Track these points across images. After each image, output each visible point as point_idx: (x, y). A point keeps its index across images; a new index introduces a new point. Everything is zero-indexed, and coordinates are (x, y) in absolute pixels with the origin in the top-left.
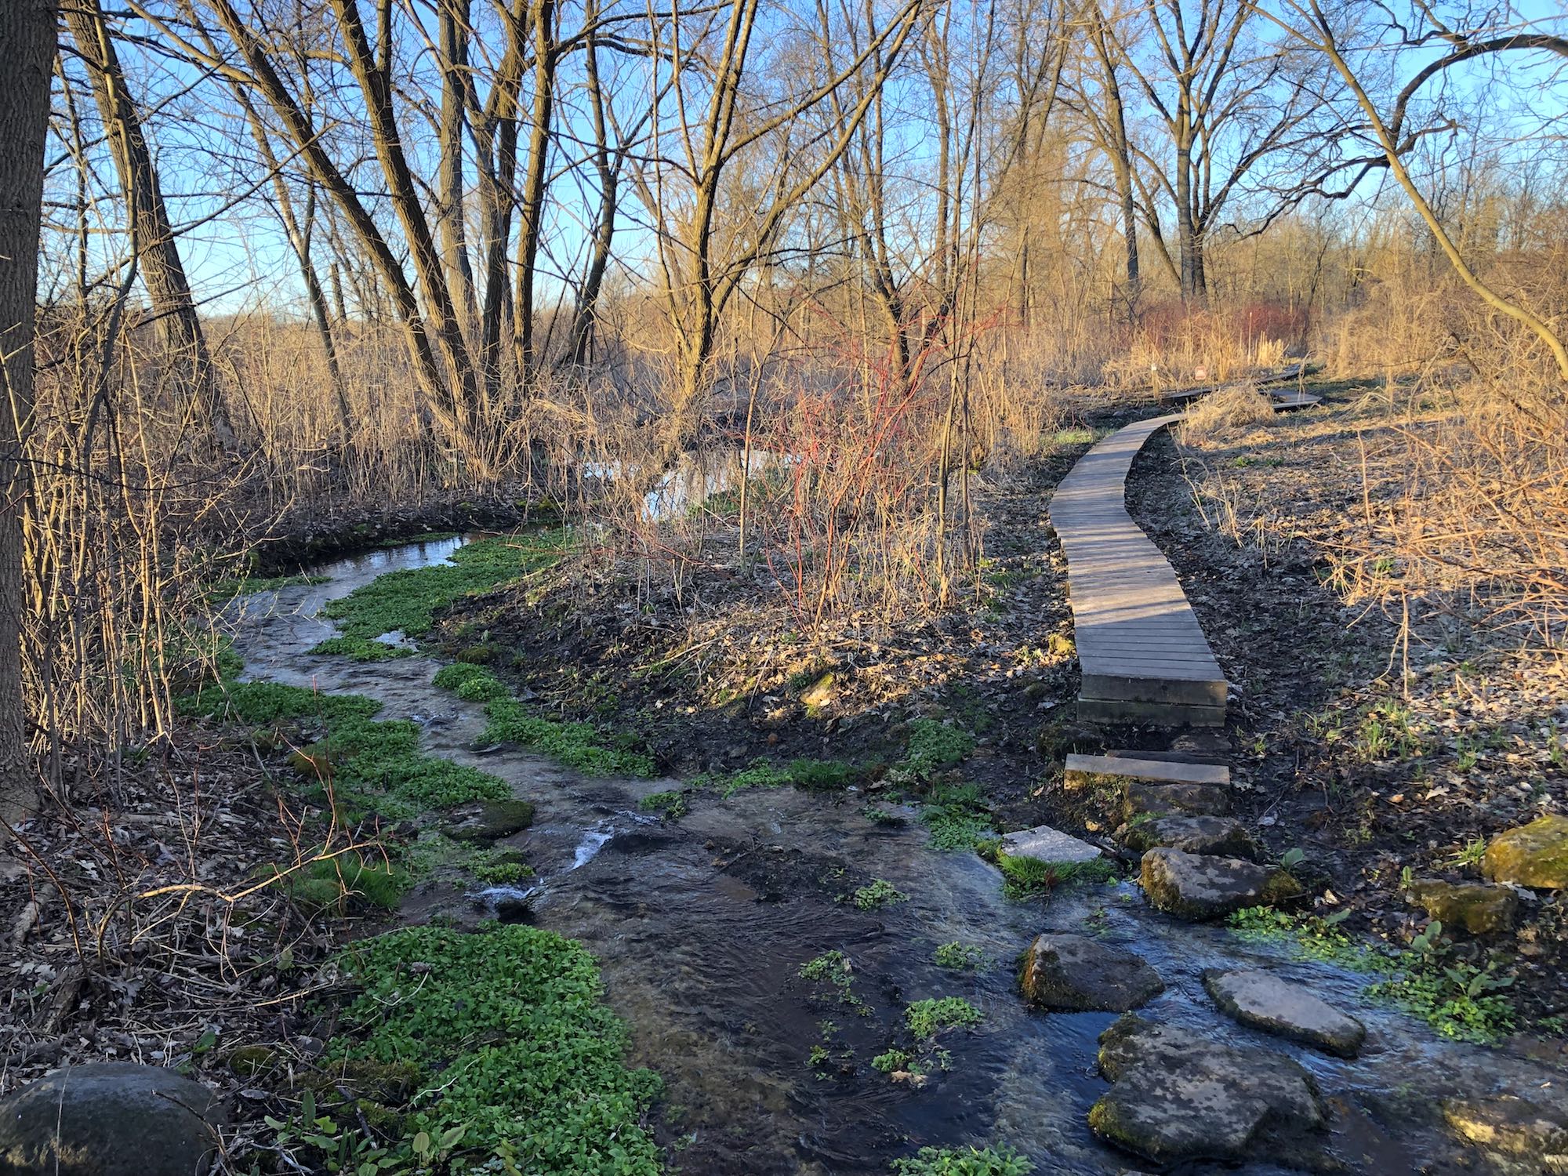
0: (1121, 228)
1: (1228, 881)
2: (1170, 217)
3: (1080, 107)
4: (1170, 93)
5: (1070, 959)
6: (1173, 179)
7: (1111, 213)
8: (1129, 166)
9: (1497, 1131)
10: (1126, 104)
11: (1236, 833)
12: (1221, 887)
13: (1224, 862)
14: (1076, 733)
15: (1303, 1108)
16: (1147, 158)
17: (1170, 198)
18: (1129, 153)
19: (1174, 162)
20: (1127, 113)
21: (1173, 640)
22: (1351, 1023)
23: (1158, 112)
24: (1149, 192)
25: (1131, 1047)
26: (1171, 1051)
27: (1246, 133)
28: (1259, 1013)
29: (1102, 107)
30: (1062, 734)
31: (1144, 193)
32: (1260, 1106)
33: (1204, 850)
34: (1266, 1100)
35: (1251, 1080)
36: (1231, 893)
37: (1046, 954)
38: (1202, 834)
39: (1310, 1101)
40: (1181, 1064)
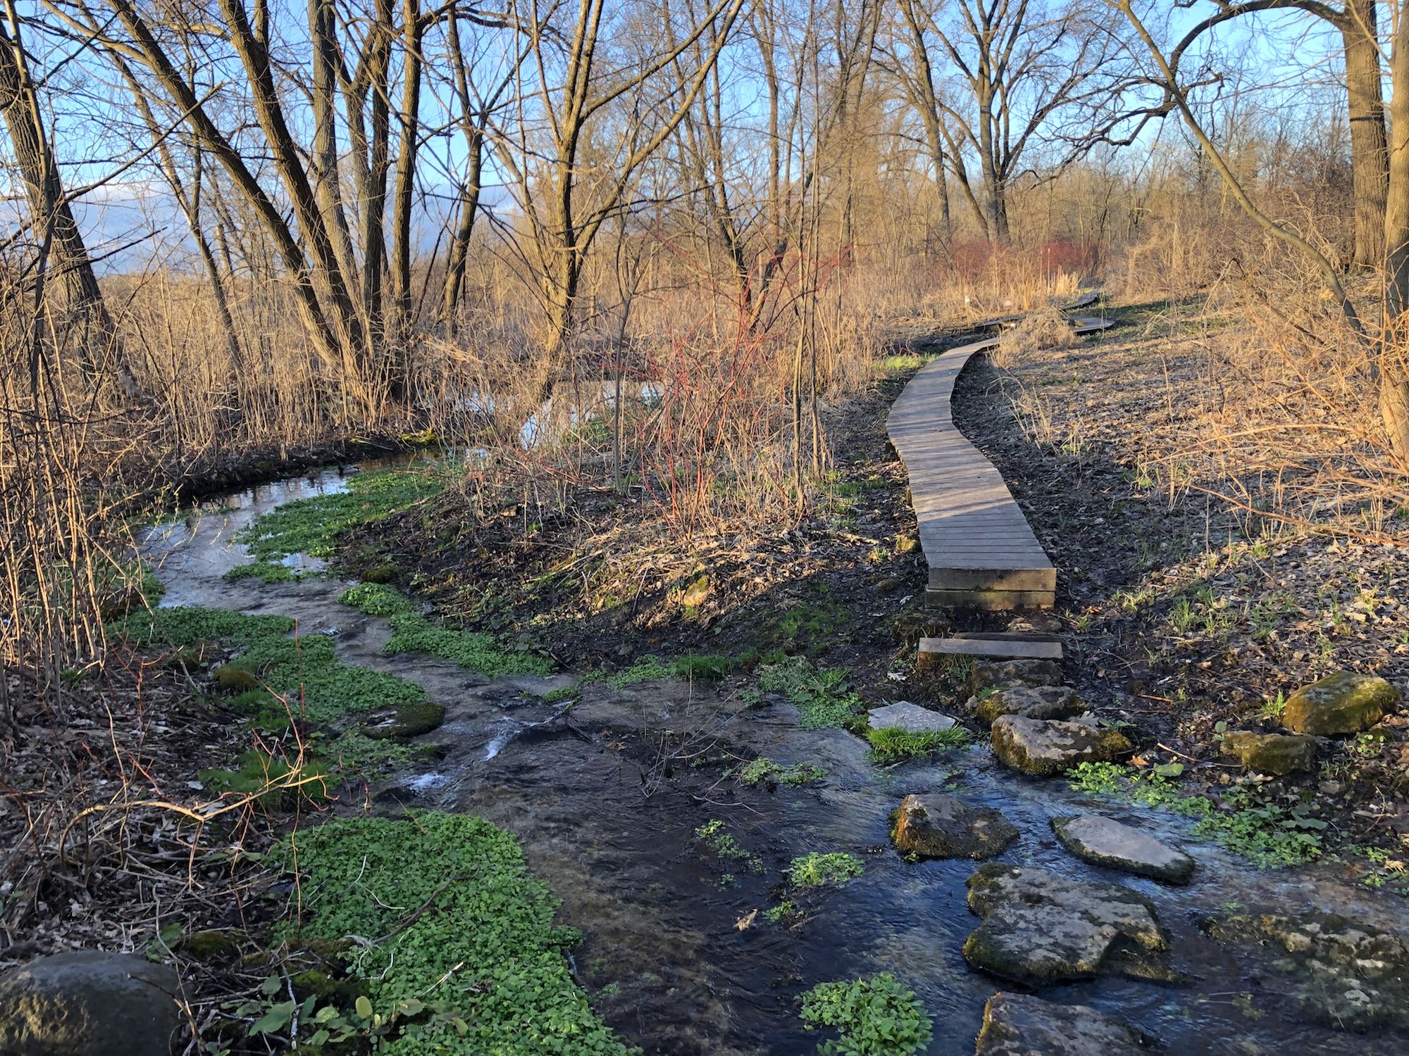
0: (933, 175)
1: (1069, 742)
2: (975, 166)
3: (893, 68)
4: (971, 55)
5: (938, 815)
6: (977, 131)
7: (923, 163)
8: (938, 121)
10: (933, 65)
11: (1072, 699)
12: (1064, 747)
13: (1065, 724)
14: (925, 620)
15: (1146, 930)
16: (952, 112)
17: (974, 148)
18: (938, 109)
19: (977, 116)
20: (934, 73)
21: (1005, 535)
22: (1181, 857)
23: (963, 72)
24: (956, 143)
25: (996, 888)
26: (1029, 890)
27: (1040, 88)
28: (1105, 855)
29: (912, 69)
30: (913, 621)
31: (951, 143)
32: (1109, 931)
33: (1045, 716)
34: (1115, 925)
35: (1104, 911)
36: (1073, 752)
37: (915, 812)
38: (1042, 703)
39: (1152, 925)
40: (1039, 899)
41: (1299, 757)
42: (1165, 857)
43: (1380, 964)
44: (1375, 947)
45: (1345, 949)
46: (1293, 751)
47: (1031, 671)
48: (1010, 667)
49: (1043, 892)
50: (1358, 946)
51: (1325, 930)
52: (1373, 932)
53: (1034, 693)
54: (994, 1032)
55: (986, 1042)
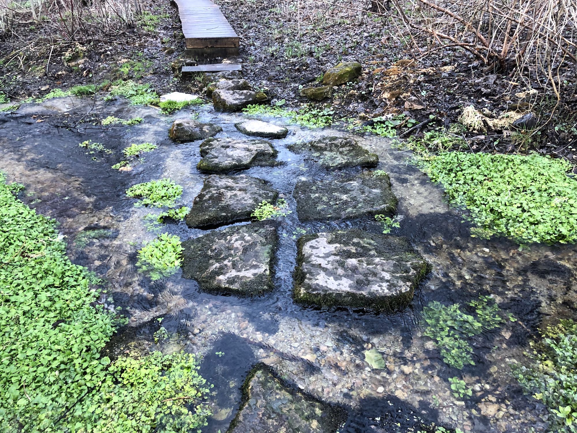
1: (243, 97)
5: (187, 125)
9: (326, 145)
11: (245, 83)
12: (241, 99)
13: (241, 92)
14: (185, 61)
15: (268, 150)
22: (284, 129)
25: (211, 145)
26: (224, 144)
28: (254, 131)
30: (180, 62)
32: (255, 152)
33: (233, 88)
34: (256, 150)
35: (252, 147)
36: (244, 101)
37: (178, 125)
38: (233, 85)
39: (270, 149)
40: (228, 147)
41: (327, 92)
42: (277, 130)
43: (348, 148)
44: (346, 144)
45: (336, 146)
46: (325, 90)
47: (228, 75)
48: (220, 73)
49: (230, 144)
50: (341, 143)
51: (330, 141)
52: (346, 139)
53: (230, 82)
54: (207, 186)
55: (204, 190)
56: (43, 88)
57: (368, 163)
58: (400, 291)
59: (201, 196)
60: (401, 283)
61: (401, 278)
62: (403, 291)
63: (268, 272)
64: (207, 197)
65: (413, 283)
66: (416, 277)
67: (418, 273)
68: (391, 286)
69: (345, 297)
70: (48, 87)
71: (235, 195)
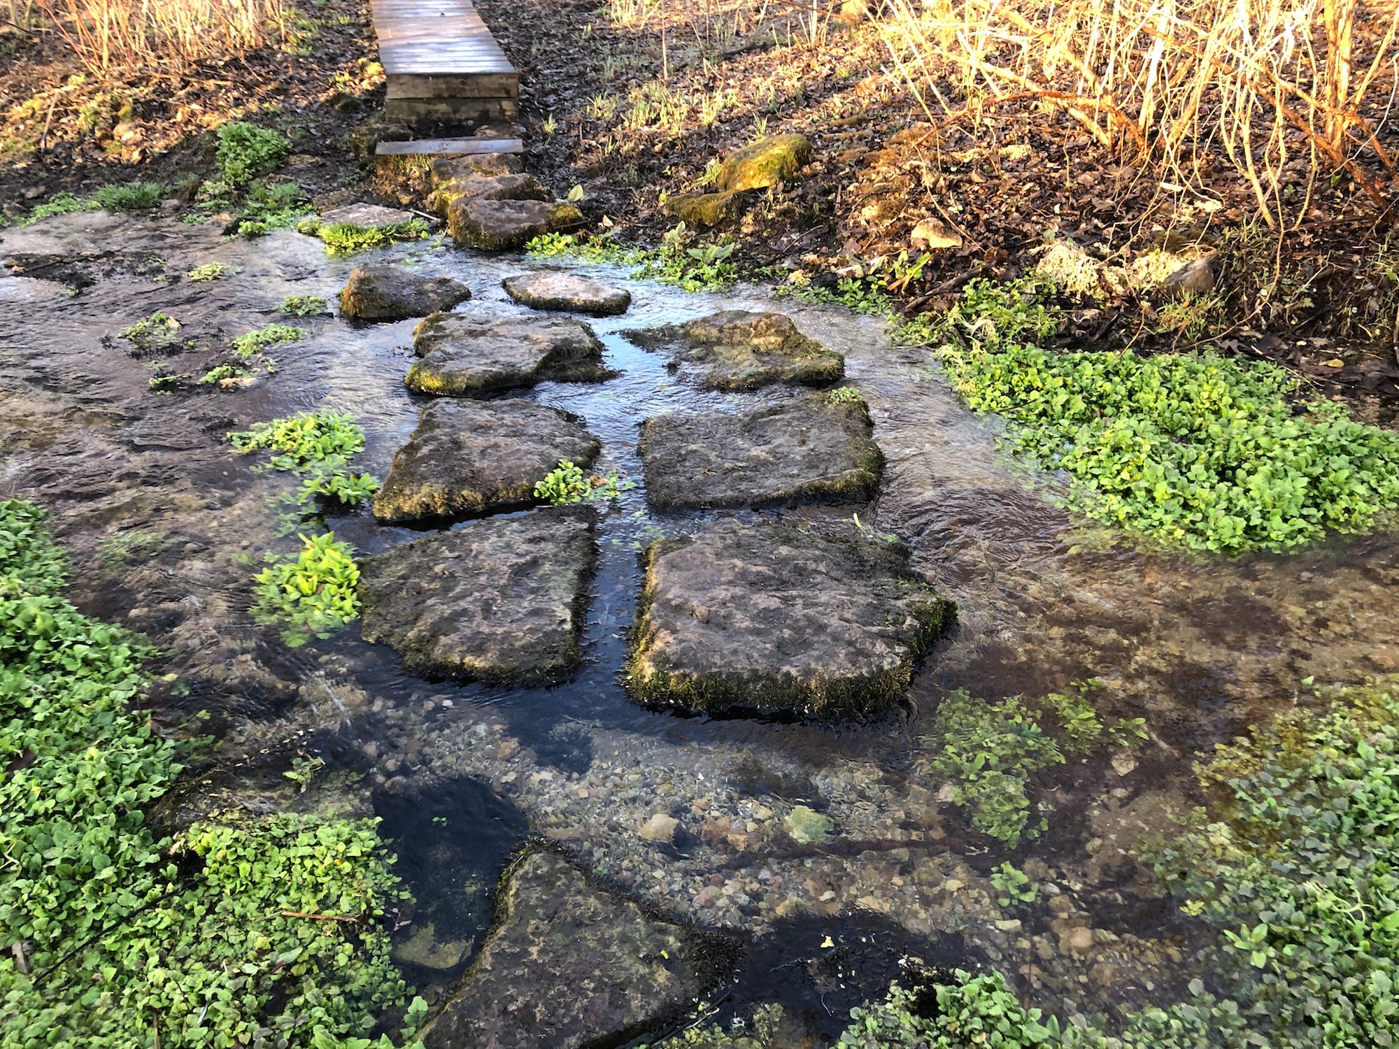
1: (525, 216)
9: (721, 331)
11: (529, 184)
12: (519, 221)
13: (520, 203)
14: (385, 129)
15: (580, 342)
22: (621, 292)
25: (442, 328)
26: (475, 327)
28: (548, 296)
30: (372, 131)
32: (547, 347)
33: (501, 196)
34: (551, 341)
35: (543, 334)
36: (526, 225)
37: (362, 281)
38: (499, 187)
39: (587, 339)
40: (483, 333)
41: (727, 206)
42: (607, 293)
44: (768, 327)
45: (745, 332)
46: (723, 203)
47: (489, 164)
48: (470, 160)
49: (486, 327)
50: (756, 327)
51: (731, 321)
52: (769, 316)
53: (493, 180)
54: (428, 424)
55: (419, 432)
56: (31, 194)
57: (819, 373)
58: (881, 669)
59: (411, 449)
60: (880, 647)
61: (881, 635)
62: (886, 667)
63: (568, 626)
64: (425, 450)
65: (911, 647)
66: (916, 635)
67: (923, 625)
68: (858, 654)
69: (748, 681)
70: (42, 189)
71: (496, 446)
